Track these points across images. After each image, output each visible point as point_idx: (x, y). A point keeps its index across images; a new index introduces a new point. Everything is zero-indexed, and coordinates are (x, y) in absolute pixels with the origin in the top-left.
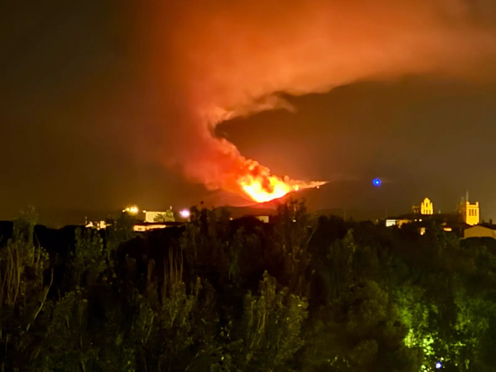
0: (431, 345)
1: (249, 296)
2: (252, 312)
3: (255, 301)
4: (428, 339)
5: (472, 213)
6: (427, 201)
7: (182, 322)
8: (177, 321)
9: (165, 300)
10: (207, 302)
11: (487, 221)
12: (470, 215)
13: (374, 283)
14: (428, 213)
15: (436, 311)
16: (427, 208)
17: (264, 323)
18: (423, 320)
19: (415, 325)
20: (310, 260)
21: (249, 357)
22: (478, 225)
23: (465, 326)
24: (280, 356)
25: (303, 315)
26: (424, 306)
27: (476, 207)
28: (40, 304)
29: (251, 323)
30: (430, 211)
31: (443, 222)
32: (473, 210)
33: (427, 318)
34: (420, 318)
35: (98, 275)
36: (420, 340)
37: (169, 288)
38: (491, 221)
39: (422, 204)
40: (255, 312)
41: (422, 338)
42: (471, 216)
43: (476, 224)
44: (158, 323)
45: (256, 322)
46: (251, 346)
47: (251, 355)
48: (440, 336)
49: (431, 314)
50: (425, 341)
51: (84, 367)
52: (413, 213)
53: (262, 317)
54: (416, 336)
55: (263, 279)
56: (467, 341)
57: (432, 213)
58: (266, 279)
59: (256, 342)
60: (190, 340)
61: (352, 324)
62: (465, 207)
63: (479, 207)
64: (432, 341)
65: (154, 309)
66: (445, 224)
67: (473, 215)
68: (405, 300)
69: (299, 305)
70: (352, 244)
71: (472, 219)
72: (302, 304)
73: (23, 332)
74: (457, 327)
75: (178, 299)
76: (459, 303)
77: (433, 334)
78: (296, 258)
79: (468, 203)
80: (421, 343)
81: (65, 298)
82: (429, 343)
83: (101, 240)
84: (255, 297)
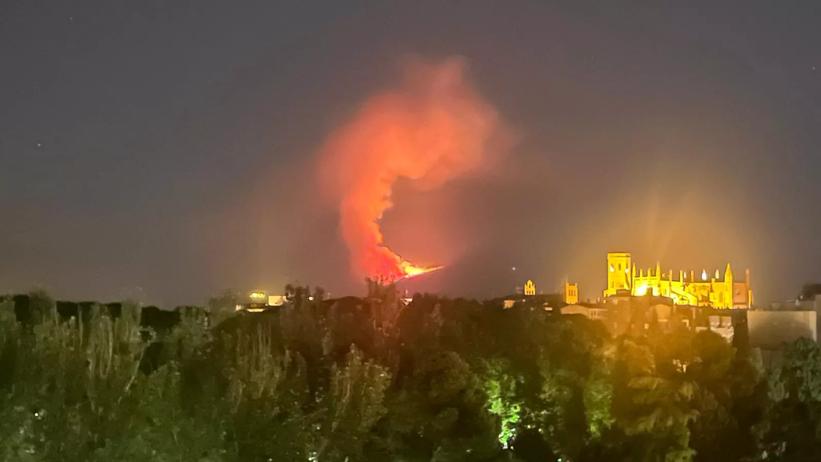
0: (518, 413)
1: (335, 366)
2: (337, 383)
3: (340, 372)
4: (515, 408)
5: (571, 294)
6: (530, 282)
7: (270, 392)
8: (265, 392)
9: (253, 372)
10: (298, 375)
11: (585, 301)
12: (569, 295)
13: (454, 353)
14: (531, 294)
15: (523, 382)
16: (530, 289)
17: (348, 392)
18: (510, 390)
19: (503, 395)
20: (399, 334)
21: (334, 425)
22: (577, 304)
23: (550, 395)
24: (364, 424)
25: (385, 385)
26: (512, 377)
27: (575, 288)
28: (130, 378)
29: (336, 393)
30: (533, 292)
31: (545, 302)
32: (572, 291)
33: (515, 388)
34: (508, 389)
35: (193, 350)
36: (507, 409)
37: (257, 360)
38: (589, 300)
39: (526, 286)
40: (341, 382)
41: (509, 407)
42: (570, 297)
43: (575, 303)
44: (247, 395)
45: (341, 391)
46: (336, 415)
47: (337, 423)
48: (526, 405)
49: (518, 384)
50: (512, 409)
51: (175, 437)
52: (518, 294)
53: (347, 387)
54: (504, 406)
55: (350, 351)
56: (551, 409)
57: (534, 294)
58: (353, 351)
59: (341, 410)
60: (277, 410)
61: (434, 394)
62: (565, 288)
63: (578, 287)
64: (518, 409)
65: (243, 381)
66: (546, 304)
67: (572, 295)
68: (494, 371)
69: (382, 375)
70: (438, 318)
71: (571, 300)
72: (384, 374)
73: (115, 404)
74: (542, 396)
75: (265, 371)
76: (544, 374)
77: (520, 403)
78: (386, 332)
79: (567, 284)
80: (508, 412)
81: (157, 372)
82: (516, 411)
83: (206, 319)
84: (339, 368)
